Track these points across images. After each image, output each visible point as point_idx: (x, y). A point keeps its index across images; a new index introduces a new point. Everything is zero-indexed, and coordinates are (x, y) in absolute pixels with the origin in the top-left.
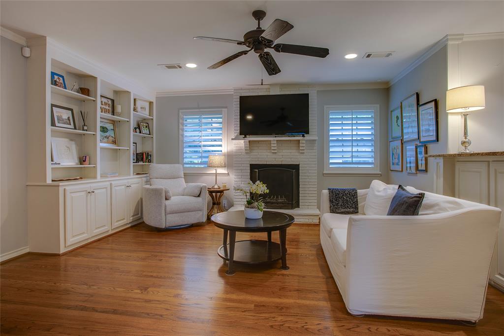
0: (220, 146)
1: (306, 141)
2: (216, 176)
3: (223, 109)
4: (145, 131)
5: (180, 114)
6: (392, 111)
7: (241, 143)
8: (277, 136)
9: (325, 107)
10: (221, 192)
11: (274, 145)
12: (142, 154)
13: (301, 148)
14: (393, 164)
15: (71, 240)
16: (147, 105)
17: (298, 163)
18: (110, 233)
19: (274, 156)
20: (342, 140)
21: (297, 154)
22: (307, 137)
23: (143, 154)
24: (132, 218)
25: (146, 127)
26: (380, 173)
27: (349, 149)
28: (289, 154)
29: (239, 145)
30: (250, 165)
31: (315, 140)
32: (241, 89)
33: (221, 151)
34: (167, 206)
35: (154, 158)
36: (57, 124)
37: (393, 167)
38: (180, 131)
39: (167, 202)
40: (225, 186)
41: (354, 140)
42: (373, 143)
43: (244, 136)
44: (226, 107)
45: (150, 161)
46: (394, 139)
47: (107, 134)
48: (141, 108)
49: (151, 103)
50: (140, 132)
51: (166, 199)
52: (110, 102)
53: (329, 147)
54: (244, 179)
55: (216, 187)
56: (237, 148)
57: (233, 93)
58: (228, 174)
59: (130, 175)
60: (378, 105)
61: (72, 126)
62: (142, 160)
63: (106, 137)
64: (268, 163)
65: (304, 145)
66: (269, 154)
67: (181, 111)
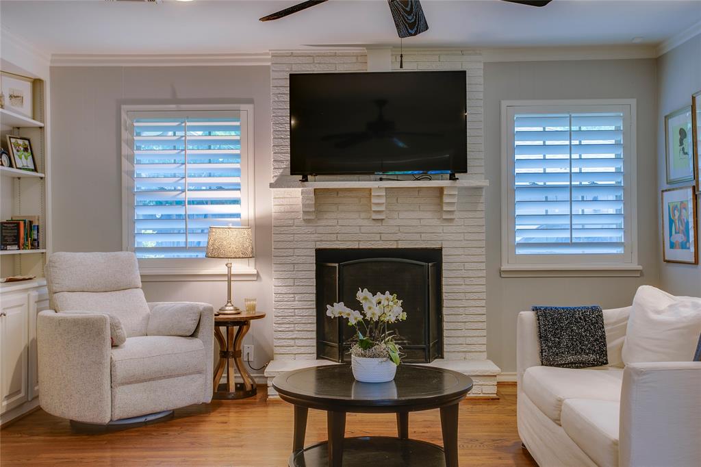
0: (236, 202)
1: (460, 189)
2: (229, 282)
3: (243, 107)
4: (22, 160)
5: (124, 116)
6: (667, 118)
7: (295, 196)
8: (384, 177)
9: (504, 103)
10: (243, 323)
11: (379, 200)
12: (16, 224)
13: (445, 209)
14: (672, 246)
16: (26, 89)
17: (437, 246)
19: (378, 228)
20: (545, 188)
21: (436, 222)
23: (18, 225)
25: (26, 149)
26: (640, 267)
27: (564, 209)
28: (415, 223)
29: (286, 201)
30: (317, 250)
31: (479, 188)
32: (292, 55)
33: (238, 215)
34: (116, 364)
35: (50, 235)
37: (671, 254)
38: (125, 162)
40: (253, 308)
41: (576, 187)
42: (621, 193)
44: (250, 101)
45: (36, 245)
46: (674, 185)
48: (11, 96)
49: (37, 83)
50: (11, 165)
51: (113, 346)
53: (512, 205)
54: (300, 289)
55: (229, 309)
56: (282, 209)
57: (269, 64)
58: (258, 275)
60: (633, 102)
62: (16, 241)
64: (361, 247)
65: (455, 200)
66: (365, 222)
67: (124, 107)
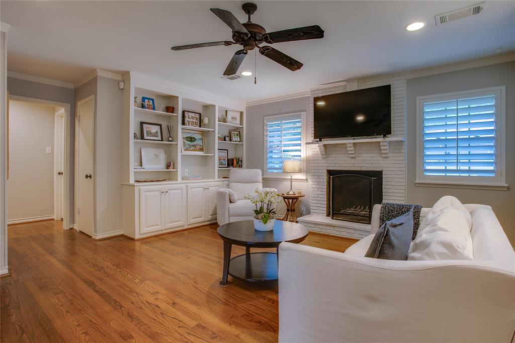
0: (300, 151)
1: (390, 142)
2: (291, 182)
3: (302, 113)
4: (235, 138)
5: (265, 121)
8: (356, 138)
9: (418, 98)
10: (296, 198)
11: (351, 149)
12: (233, 160)
13: (382, 152)
15: (145, 229)
16: (238, 116)
17: (380, 170)
18: (186, 227)
19: (353, 161)
20: (446, 140)
21: (381, 159)
22: (390, 138)
24: (211, 217)
25: (237, 135)
26: (507, 185)
27: (454, 152)
28: (370, 159)
30: (327, 170)
31: (402, 142)
33: (300, 156)
34: (230, 209)
35: (244, 163)
36: (146, 137)
38: (265, 137)
39: (231, 205)
40: (300, 193)
41: (460, 139)
43: (318, 140)
44: (305, 111)
45: (241, 166)
47: (195, 143)
48: (232, 118)
49: (242, 113)
50: (231, 140)
51: (231, 202)
52: (198, 116)
53: (424, 148)
54: (320, 187)
55: (291, 193)
56: (314, 153)
57: (310, 95)
58: (307, 180)
59: (214, 178)
60: (503, 88)
61: (159, 138)
62: (232, 165)
63: (193, 146)
64: (345, 169)
65: (387, 148)
66: (347, 159)
67: (265, 118)
